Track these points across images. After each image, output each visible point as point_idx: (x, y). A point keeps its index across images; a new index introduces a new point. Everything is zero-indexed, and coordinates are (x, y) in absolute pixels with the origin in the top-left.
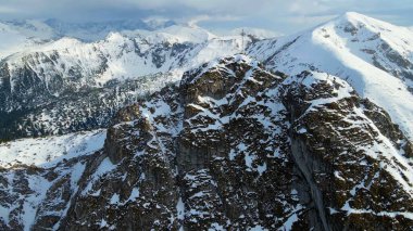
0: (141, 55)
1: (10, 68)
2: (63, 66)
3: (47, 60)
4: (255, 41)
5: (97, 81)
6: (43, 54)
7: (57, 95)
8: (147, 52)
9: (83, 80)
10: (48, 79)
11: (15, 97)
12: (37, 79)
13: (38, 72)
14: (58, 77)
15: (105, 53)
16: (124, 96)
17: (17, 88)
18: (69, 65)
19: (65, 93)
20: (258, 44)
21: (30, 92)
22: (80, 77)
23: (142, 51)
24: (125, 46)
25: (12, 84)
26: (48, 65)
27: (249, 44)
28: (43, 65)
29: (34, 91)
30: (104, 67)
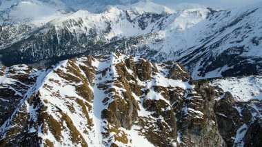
0: (131, 21)
1: (57, 29)
2: (86, 28)
3: (76, 24)
4: (213, 12)
5: (106, 38)
6: (74, 21)
7: (84, 46)
8: (135, 19)
9: (98, 37)
10: (78, 36)
11: (61, 47)
12: (72, 36)
13: (72, 32)
14: (84, 35)
15: (109, 20)
16: (130, 48)
17: (61, 41)
18: (89, 28)
19: (89, 45)
20: (215, 14)
21: (69, 44)
22: (96, 35)
23: (132, 19)
24: (121, 15)
25: (59, 39)
26: (77, 27)
27: (209, 14)
28: (74, 27)
29: (71, 44)
30: (109, 29)
